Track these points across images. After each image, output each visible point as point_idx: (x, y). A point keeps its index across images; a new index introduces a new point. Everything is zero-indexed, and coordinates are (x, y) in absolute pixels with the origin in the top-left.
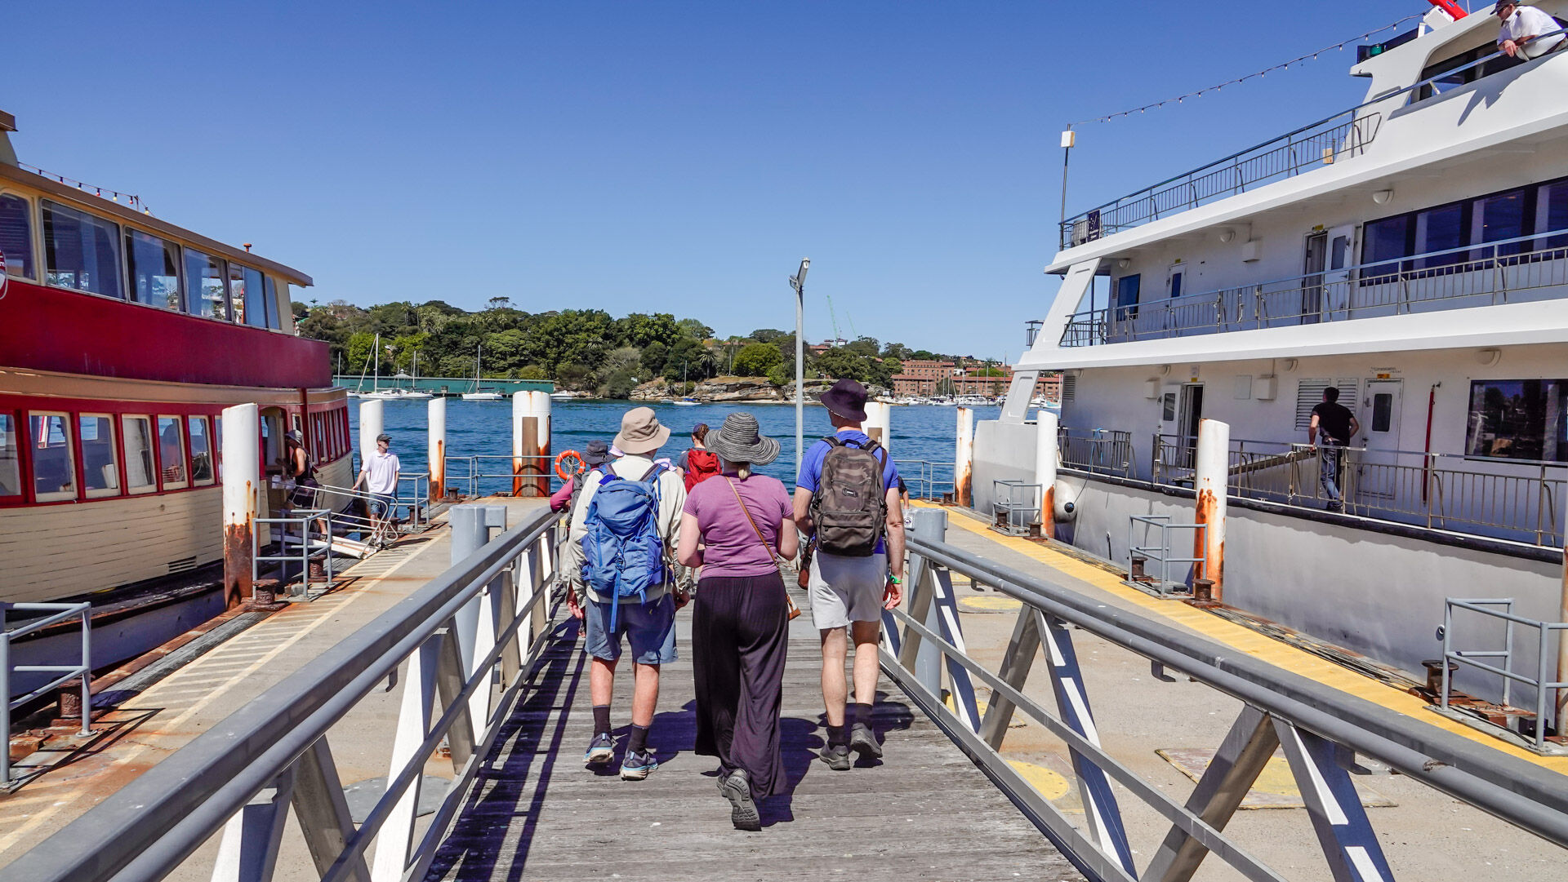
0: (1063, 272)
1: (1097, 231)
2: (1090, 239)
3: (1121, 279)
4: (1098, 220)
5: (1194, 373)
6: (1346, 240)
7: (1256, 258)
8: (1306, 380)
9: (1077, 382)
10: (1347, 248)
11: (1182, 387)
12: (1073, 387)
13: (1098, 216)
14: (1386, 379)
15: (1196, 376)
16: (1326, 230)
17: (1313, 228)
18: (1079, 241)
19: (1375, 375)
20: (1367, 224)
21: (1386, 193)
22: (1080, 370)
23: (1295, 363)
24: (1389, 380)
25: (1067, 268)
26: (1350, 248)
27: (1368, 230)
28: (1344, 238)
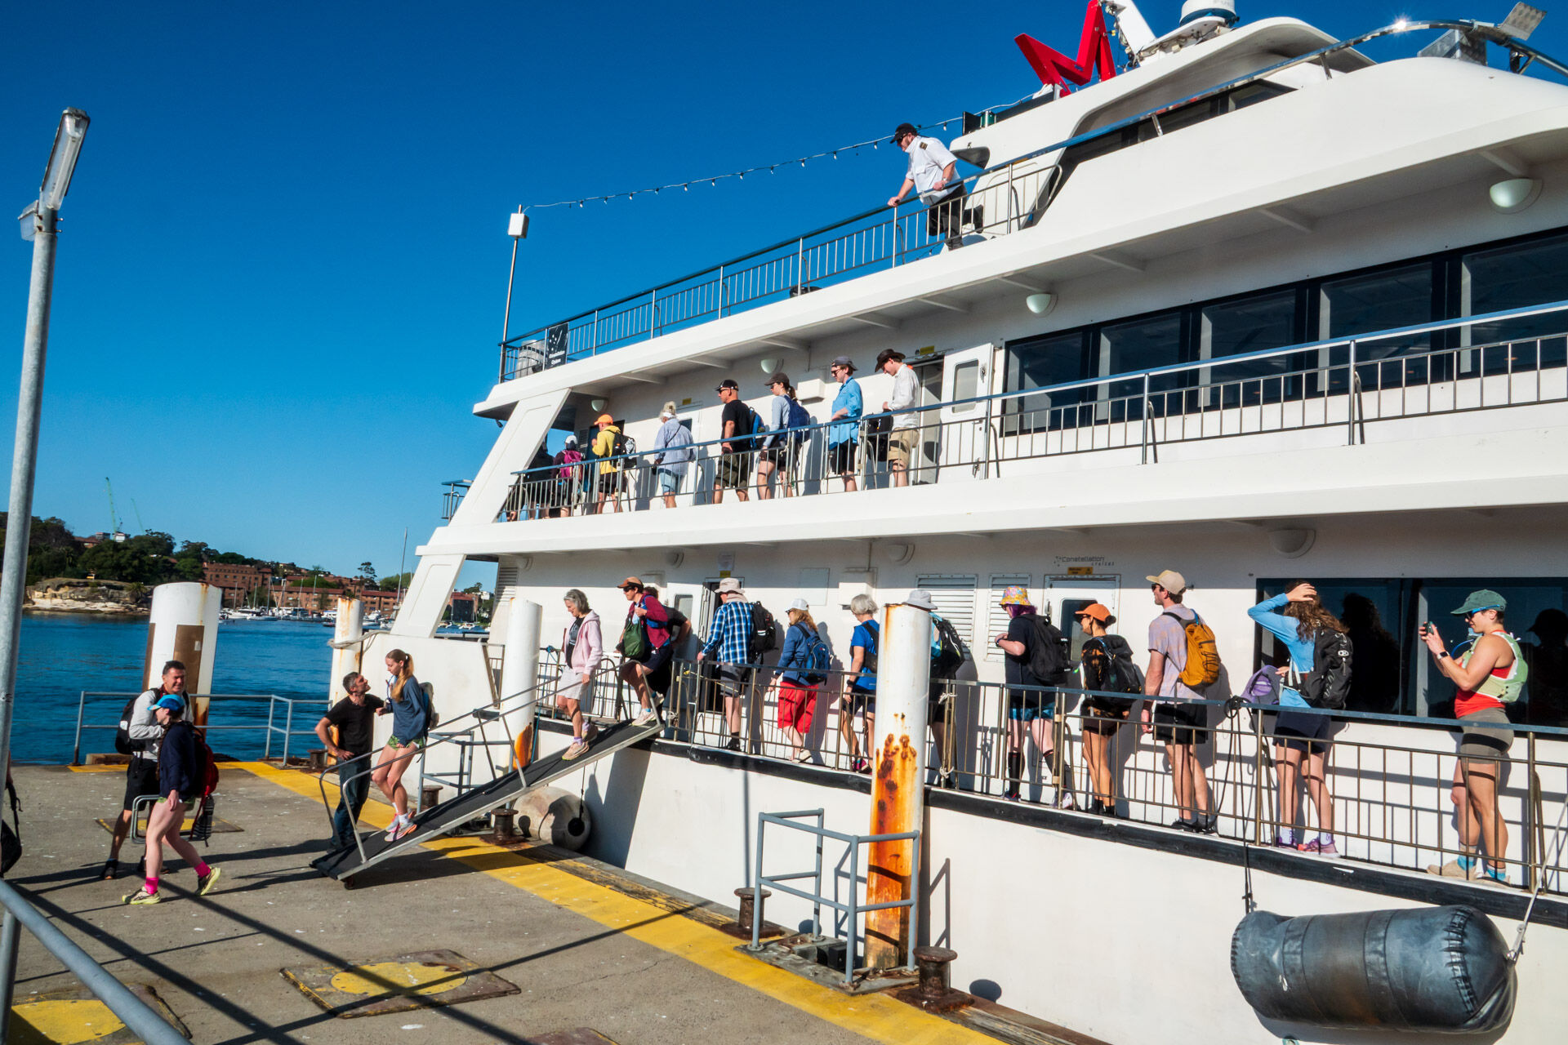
0: (501, 414)
1: (562, 353)
4: (564, 339)
5: (726, 564)
6: (980, 367)
7: (821, 396)
8: (931, 576)
9: (520, 575)
10: (983, 378)
11: (704, 584)
12: (514, 584)
13: (565, 332)
14: (1085, 577)
15: (729, 569)
16: (939, 354)
17: (917, 352)
18: (530, 369)
19: (1064, 568)
20: (1010, 346)
21: (1049, 296)
22: (528, 557)
23: (911, 547)
24: (1090, 576)
25: (513, 406)
26: (986, 378)
27: (1011, 353)
28: (975, 363)
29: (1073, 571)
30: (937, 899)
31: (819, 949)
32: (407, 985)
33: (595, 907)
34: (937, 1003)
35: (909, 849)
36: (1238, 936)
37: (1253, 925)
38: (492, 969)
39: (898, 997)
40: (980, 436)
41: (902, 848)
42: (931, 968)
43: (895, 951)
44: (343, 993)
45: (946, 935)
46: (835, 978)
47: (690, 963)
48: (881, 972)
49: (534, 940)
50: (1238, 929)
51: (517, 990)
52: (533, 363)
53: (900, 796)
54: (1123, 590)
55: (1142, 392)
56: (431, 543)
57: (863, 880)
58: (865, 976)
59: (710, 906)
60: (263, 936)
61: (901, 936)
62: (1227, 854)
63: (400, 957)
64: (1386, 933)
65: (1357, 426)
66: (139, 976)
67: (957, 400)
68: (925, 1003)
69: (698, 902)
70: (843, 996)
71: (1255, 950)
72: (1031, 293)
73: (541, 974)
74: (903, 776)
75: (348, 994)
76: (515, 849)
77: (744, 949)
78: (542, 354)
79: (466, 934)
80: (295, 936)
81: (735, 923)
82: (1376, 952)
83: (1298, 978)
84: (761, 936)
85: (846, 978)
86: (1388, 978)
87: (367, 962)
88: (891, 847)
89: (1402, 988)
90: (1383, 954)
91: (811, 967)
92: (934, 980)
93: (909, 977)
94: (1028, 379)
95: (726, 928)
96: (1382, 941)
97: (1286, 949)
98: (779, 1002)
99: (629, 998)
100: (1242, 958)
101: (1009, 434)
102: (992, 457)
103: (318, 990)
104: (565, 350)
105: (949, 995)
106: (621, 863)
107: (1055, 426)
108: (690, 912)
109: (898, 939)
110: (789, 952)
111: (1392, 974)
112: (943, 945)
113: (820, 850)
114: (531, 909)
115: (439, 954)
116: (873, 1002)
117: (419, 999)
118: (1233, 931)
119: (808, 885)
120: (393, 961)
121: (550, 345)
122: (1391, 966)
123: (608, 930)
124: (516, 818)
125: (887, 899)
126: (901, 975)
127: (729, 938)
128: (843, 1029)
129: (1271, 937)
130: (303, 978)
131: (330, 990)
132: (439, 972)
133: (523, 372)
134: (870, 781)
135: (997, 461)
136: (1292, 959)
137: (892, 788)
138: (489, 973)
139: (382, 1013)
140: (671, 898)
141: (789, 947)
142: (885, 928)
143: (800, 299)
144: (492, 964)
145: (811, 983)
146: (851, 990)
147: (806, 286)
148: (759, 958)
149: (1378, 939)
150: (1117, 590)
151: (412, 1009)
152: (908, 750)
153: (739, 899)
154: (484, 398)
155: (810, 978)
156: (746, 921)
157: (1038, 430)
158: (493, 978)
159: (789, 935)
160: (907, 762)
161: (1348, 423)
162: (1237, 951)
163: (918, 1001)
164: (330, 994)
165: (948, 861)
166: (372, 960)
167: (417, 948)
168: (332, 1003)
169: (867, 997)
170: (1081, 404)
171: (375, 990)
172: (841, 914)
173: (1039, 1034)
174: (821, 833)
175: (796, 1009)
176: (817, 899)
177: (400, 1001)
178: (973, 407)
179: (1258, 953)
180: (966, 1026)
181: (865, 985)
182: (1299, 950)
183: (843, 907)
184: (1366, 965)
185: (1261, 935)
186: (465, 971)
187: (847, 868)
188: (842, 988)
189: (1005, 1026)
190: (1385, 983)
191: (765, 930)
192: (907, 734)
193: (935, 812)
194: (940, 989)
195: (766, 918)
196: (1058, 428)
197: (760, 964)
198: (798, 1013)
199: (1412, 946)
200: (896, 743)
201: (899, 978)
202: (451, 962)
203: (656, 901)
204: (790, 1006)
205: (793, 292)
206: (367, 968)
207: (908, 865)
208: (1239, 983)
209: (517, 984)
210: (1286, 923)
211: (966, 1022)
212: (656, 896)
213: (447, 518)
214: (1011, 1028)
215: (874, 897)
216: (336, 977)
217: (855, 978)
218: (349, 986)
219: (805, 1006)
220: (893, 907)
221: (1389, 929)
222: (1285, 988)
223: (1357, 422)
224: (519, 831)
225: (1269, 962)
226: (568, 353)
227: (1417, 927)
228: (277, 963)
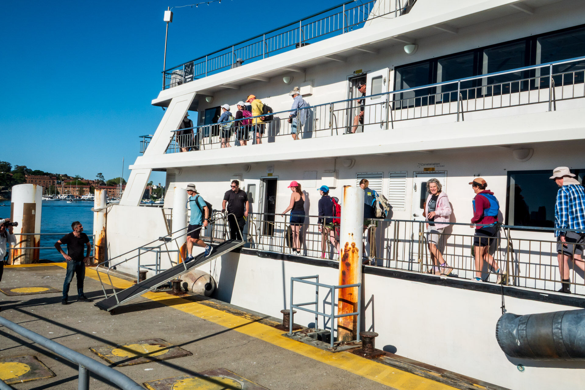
0: (165, 104)
1: (191, 76)
2: (185, 82)
3: (206, 110)
4: (192, 69)
5: (270, 170)
6: (383, 78)
7: (311, 93)
8: (363, 173)
9: (177, 177)
10: (384, 84)
11: (261, 179)
12: (174, 181)
13: (192, 66)
14: (432, 172)
15: (272, 172)
16: (364, 73)
17: (354, 72)
18: (177, 84)
19: (422, 169)
20: (396, 69)
21: (414, 46)
22: (180, 169)
23: (353, 161)
24: (434, 172)
25: (170, 100)
26: (386, 83)
27: (397, 72)
28: (381, 77)
29: (426, 169)
30: (368, 312)
31: (318, 334)
32: (144, 353)
33: (220, 319)
34: (370, 354)
35: (356, 291)
36: (499, 324)
37: (505, 319)
38: (180, 346)
39: (354, 353)
40: (384, 110)
41: (353, 291)
42: (367, 340)
43: (351, 334)
44: (118, 357)
45: (373, 327)
46: (326, 346)
47: (263, 342)
48: (345, 343)
49: (195, 333)
50: (499, 321)
51: (191, 354)
52: (178, 80)
53: (352, 269)
54: (448, 178)
55: (457, 89)
56: (136, 163)
57: (336, 305)
58: (339, 345)
59: (269, 318)
60: (79, 335)
61: (353, 328)
62: (494, 290)
63: (139, 342)
64: (562, 320)
65: (553, 103)
66: (29, 352)
67: (373, 94)
68: (365, 355)
69: (264, 317)
70: (330, 353)
71: (506, 329)
72: (406, 44)
73: (200, 347)
74: (353, 260)
75: (120, 357)
76: (182, 296)
77: (286, 335)
78: (182, 76)
79: (166, 332)
80: (93, 334)
81: (281, 325)
82: (557, 328)
83: (524, 340)
84: (293, 329)
85: (331, 346)
86: (562, 339)
87: (126, 344)
88: (348, 291)
89: (568, 343)
90: (561, 329)
91: (315, 342)
92: (369, 345)
93: (357, 344)
94: (405, 84)
95: (277, 327)
96: (560, 324)
97: (519, 329)
98: (303, 356)
99: (239, 356)
100: (500, 333)
101: (397, 109)
102: (390, 120)
103: (106, 356)
104: (193, 74)
105: (375, 351)
106: (228, 301)
107: (418, 105)
108: (261, 321)
109: (352, 329)
110: (305, 336)
111: (564, 337)
112: (371, 331)
113: (317, 293)
114: (192, 321)
115: (156, 340)
116: (342, 355)
117: (150, 358)
118: (497, 322)
119: (313, 307)
120: (137, 343)
121: (186, 72)
122: (564, 333)
123: (227, 329)
124: (182, 283)
125: (347, 312)
126: (354, 344)
127: (279, 331)
128: (331, 366)
129: (513, 323)
130: (99, 351)
131: (112, 356)
132: (157, 348)
133: (173, 85)
134: (338, 263)
135: (392, 121)
136: (522, 332)
137: (348, 265)
138: (178, 347)
139: (135, 364)
140: (252, 315)
141: (305, 334)
142: (346, 325)
143: (301, 49)
144: (179, 344)
145: (316, 348)
146: (333, 350)
147: (303, 43)
148: (293, 339)
149: (558, 323)
150: (446, 178)
151: (148, 362)
152: (355, 249)
153: (283, 314)
154: (156, 97)
155: (315, 346)
156: (286, 323)
157: (410, 107)
158: (180, 349)
159: (304, 329)
160: (355, 254)
161: (549, 101)
162: (498, 330)
163: (362, 354)
164: (112, 357)
165: (373, 296)
166: (127, 343)
167: (146, 338)
168: (114, 361)
169: (340, 353)
170: (430, 95)
171: (131, 355)
172: (327, 319)
173: (414, 366)
174: (318, 285)
175: (310, 359)
176: (317, 313)
177: (142, 359)
178: (380, 97)
179: (507, 330)
180: (383, 364)
181: (339, 348)
182: (525, 328)
183: (327, 316)
184: (553, 334)
185: (509, 323)
186: (168, 347)
187: (329, 300)
188: (329, 350)
189: (399, 363)
190: (561, 341)
191: (295, 327)
192: (354, 242)
193: (367, 276)
194: (371, 349)
195: (294, 323)
196: (419, 105)
197: (293, 341)
198: (311, 360)
199: (573, 325)
200: (350, 246)
201: (352, 345)
202: (161, 343)
203: (246, 317)
204: (307, 357)
205: (297, 46)
206: (126, 346)
207: (356, 298)
208: (499, 343)
209: (191, 352)
210: (519, 318)
211: (383, 362)
212: (246, 314)
213: (142, 152)
214: (402, 364)
215: (341, 312)
216: (113, 350)
217: (335, 345)
218: (119, 354)
219: (314, 357)
220: (349, 316)
221: (563, 319)
222: (519, 344)
223: (552, 101)
224: (183, 289)
225: (512, 334)
226: (194, 76)
227: (575, 317)
228: (87, 345)
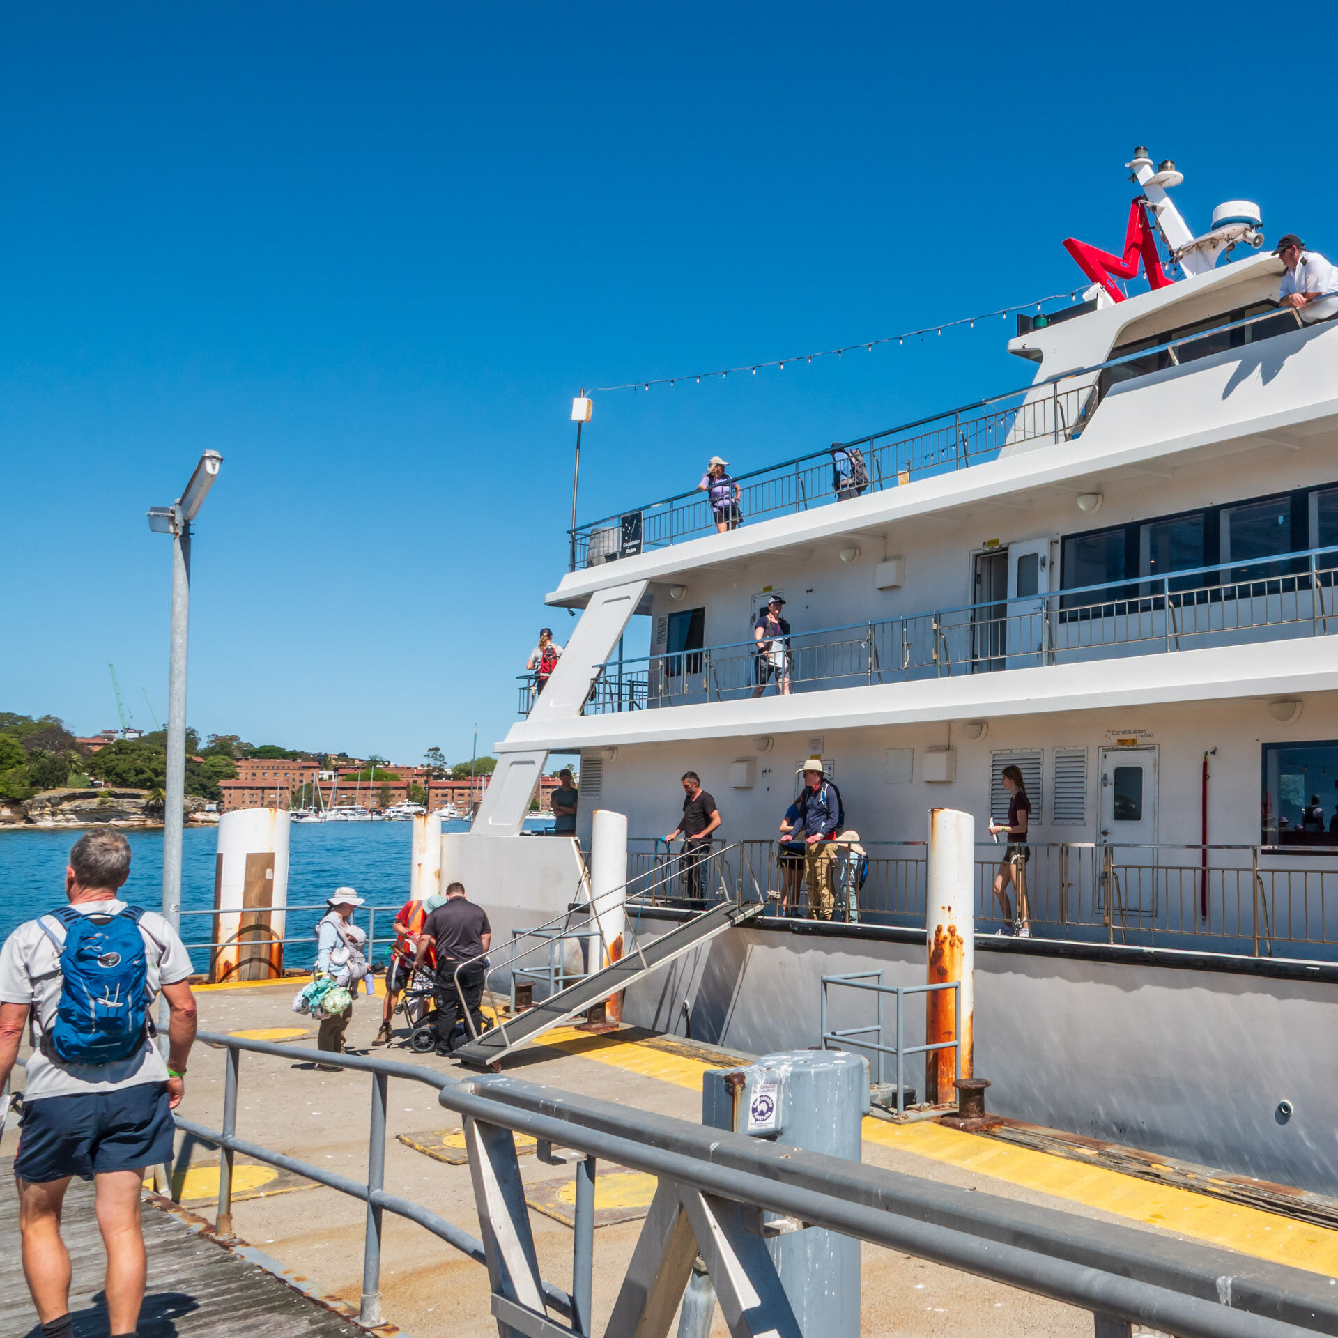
0: (577, 603)
1: (636, 542)
2: (623, 554)
3: (671, 616)
4: (638, 528)
6: (1040, 559)
7: (898, 584)
9: (605, 767)
10: (1043, 571)
13: (639, 521)
16: (1004, 547)
17: (984, 544)
18: (603, 558)
22: (614, 749)
25: (590, 595)
26: (1045, 569)
27: (1066, 546)
28: (1035, 556)
44: (455, 1148)
52: (608, 551)
56: (510, 739)
74: (953, 962)
75: (458, 1149)
78: (617, 542)
103: (431, 1148)
104: (639, 540)
121: (624, 534)
130: (418, 1141)
131: (443, 1147)
133: (597, 560)
152: (955, 938)
160: (955, 949)
164: (443, 1150)
168: (446, 1155)
192: (954, 924)
200: (946, 931)
213: (524, 714)
216: (447, 1139)
218: (458, 1144)
226: (642, 542)
